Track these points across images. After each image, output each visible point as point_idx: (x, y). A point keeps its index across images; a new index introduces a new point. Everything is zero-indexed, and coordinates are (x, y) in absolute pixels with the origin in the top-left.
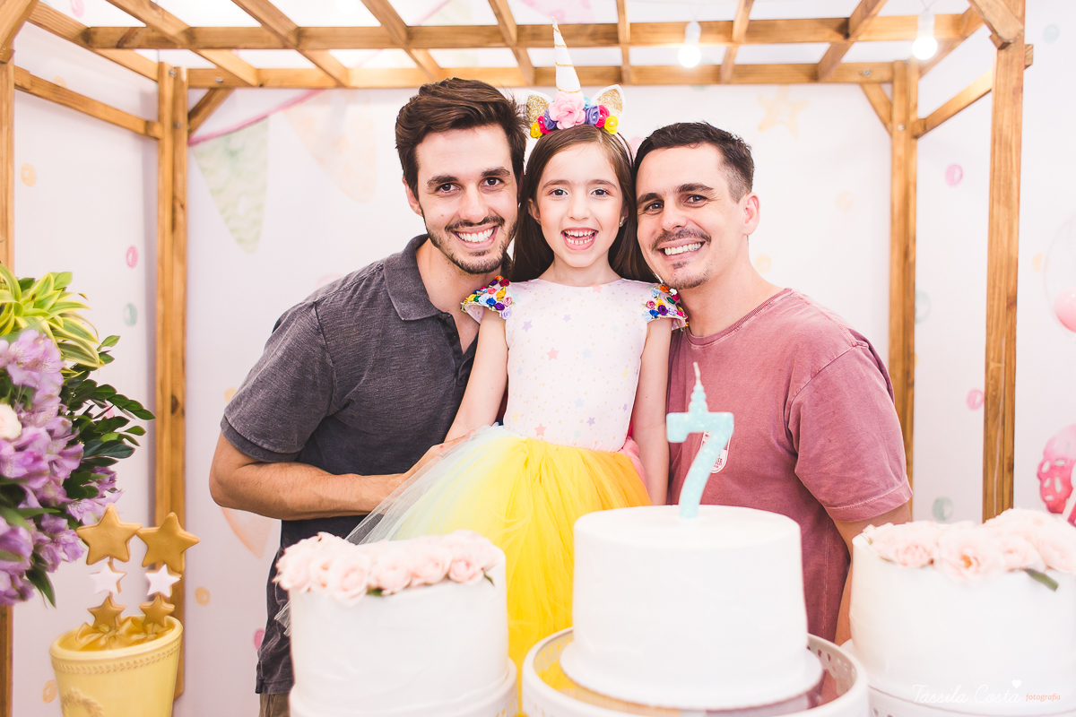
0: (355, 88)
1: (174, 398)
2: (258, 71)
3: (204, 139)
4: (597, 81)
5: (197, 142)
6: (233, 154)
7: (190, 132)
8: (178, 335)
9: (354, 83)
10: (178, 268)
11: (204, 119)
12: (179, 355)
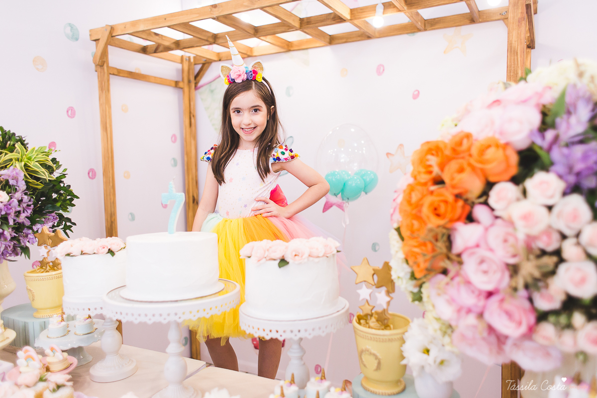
0: (256, 56)
1: (193, 197)
2: (218, 54)
3: (202, 86)
4: (359, 38)
5: (200, 88)
6: (212, 91)
7: (196, 84)
8: (194, 171)
9: (255, 54)
10: (193, 142)
11: (201, 78)
12: (195, 179)
